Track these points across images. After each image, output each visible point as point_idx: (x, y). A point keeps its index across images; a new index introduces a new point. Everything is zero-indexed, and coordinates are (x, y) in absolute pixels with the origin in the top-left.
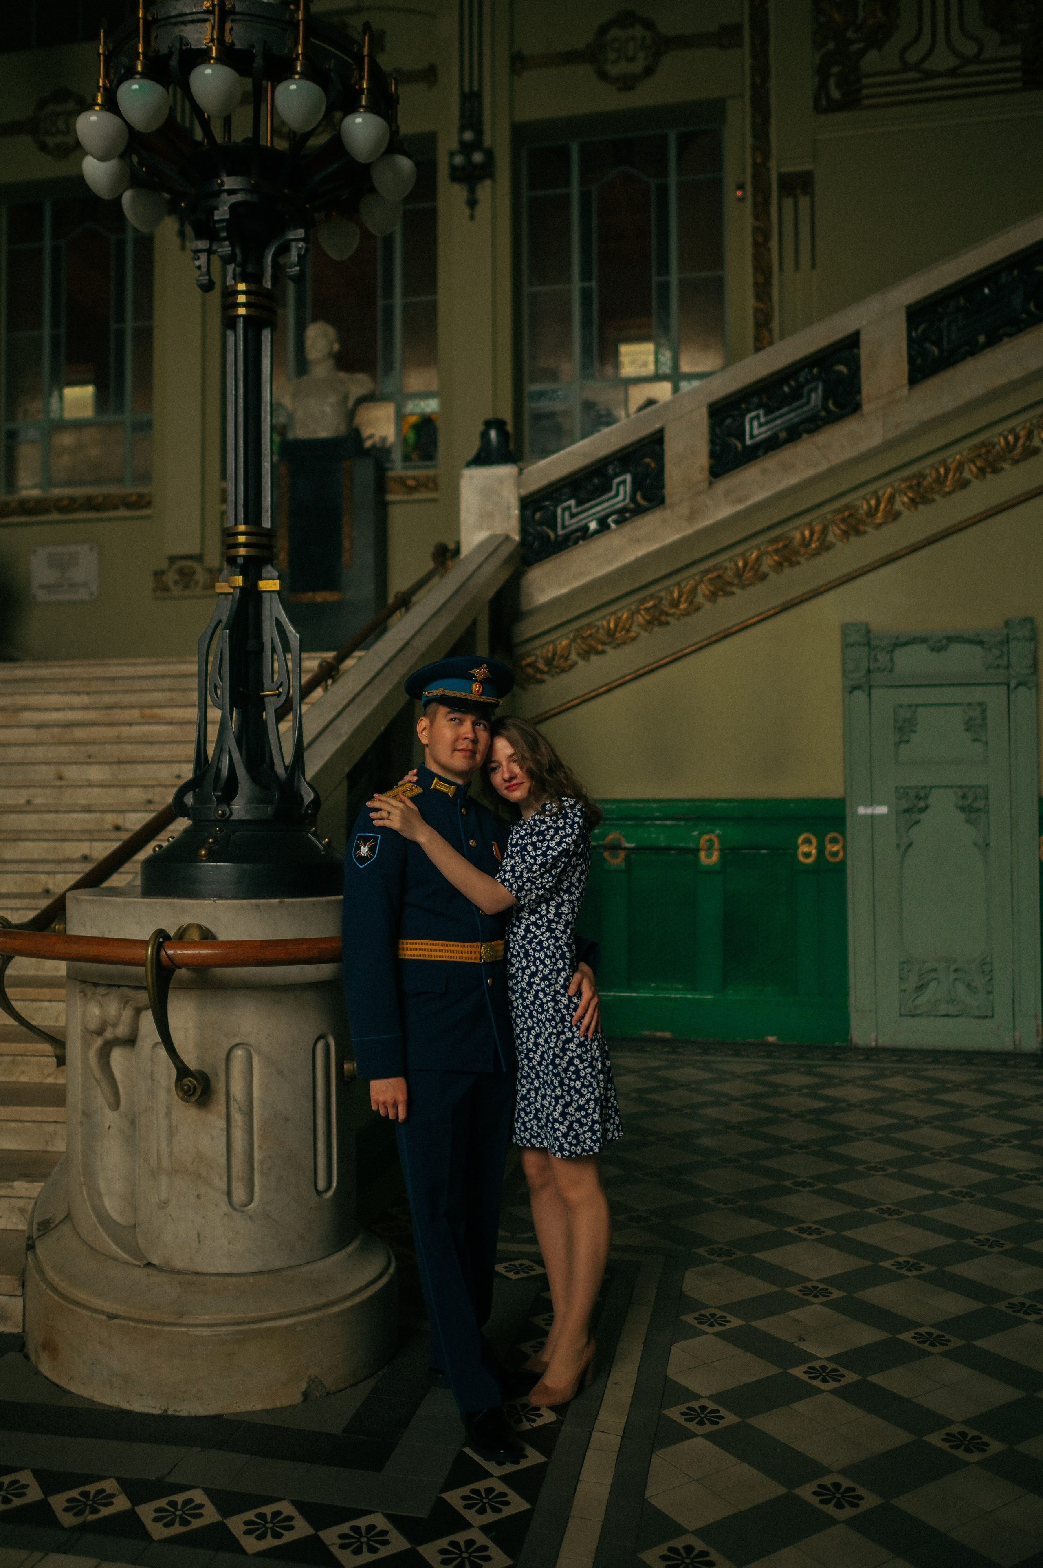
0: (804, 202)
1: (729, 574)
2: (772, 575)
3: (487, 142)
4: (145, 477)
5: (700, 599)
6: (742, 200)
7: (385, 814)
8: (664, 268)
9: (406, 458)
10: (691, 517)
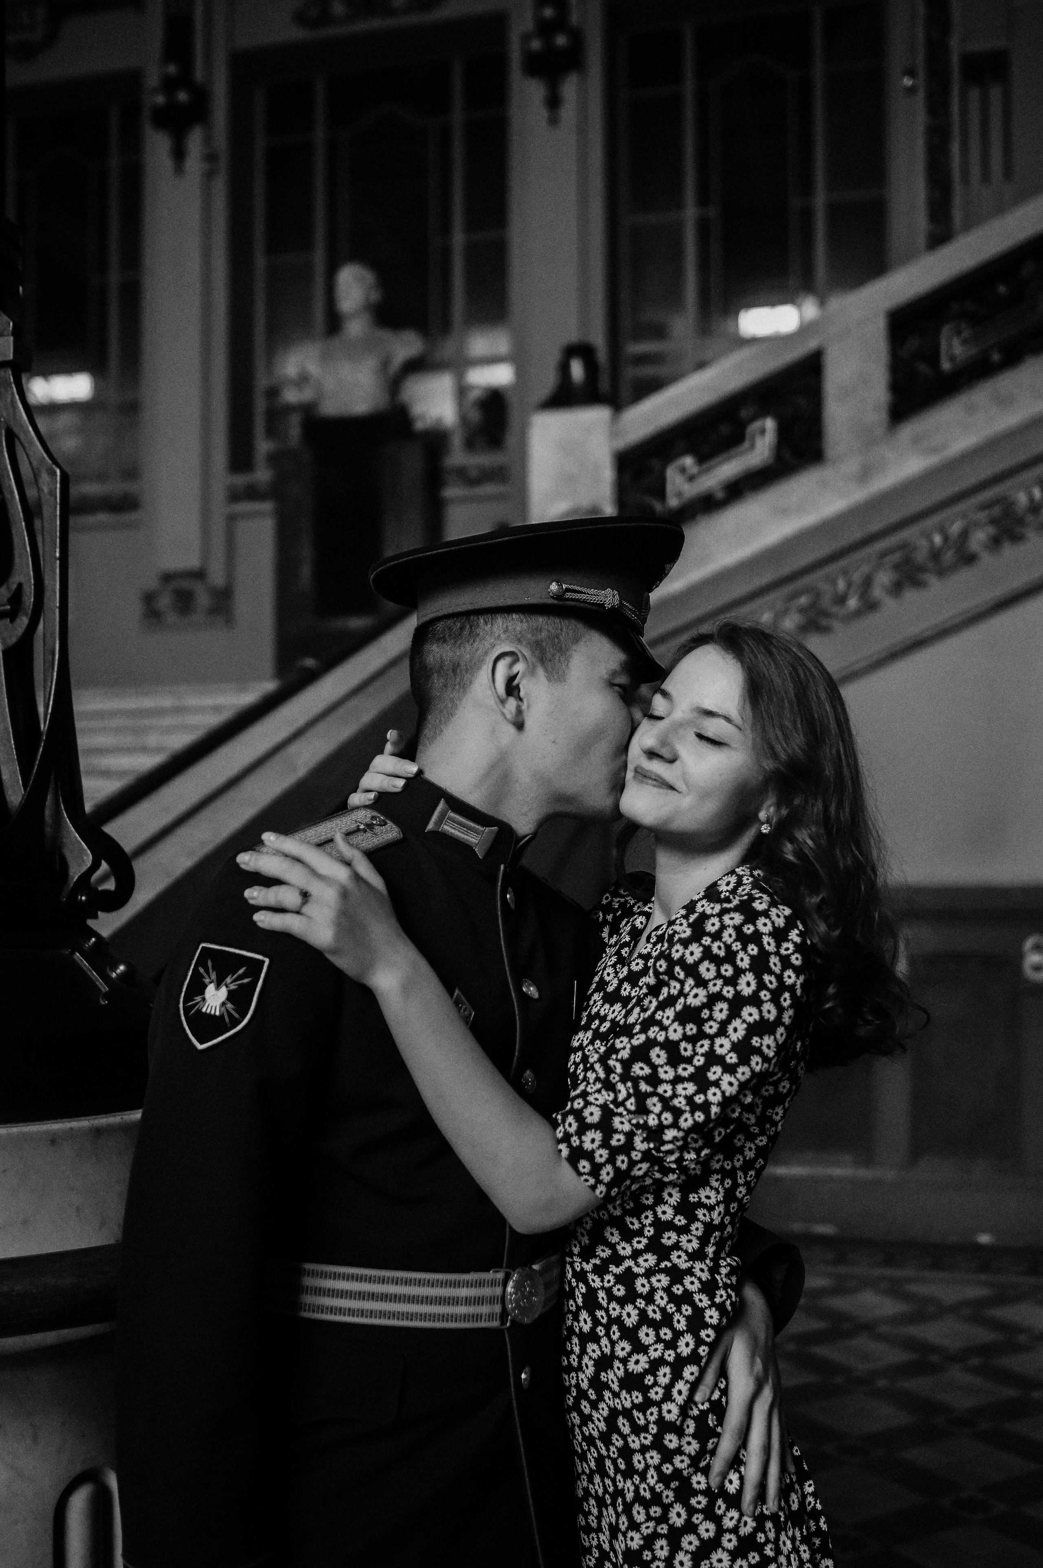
0: (996, 93)
1: (921, 556)
2: (986, 558)
3: (574, 18)
4: (132, 473)
5: (877, 592)
6: (911, 91)
7: (287, 896)
8: (807, 189)
9: (470, 444)
10: (865, 474)
